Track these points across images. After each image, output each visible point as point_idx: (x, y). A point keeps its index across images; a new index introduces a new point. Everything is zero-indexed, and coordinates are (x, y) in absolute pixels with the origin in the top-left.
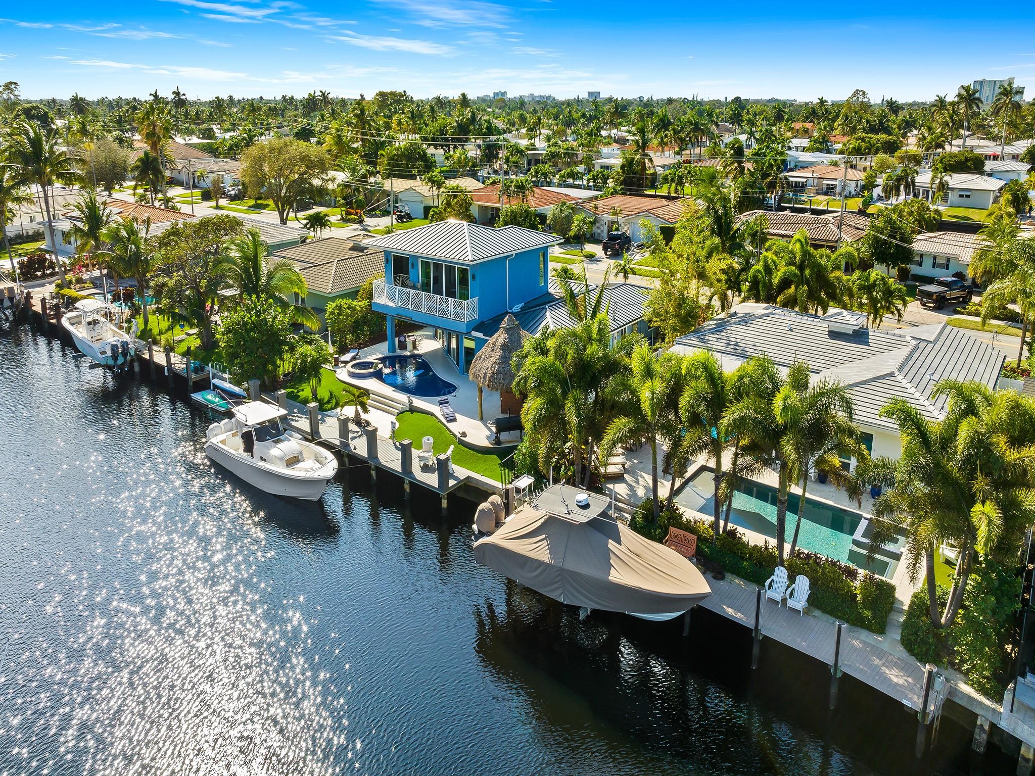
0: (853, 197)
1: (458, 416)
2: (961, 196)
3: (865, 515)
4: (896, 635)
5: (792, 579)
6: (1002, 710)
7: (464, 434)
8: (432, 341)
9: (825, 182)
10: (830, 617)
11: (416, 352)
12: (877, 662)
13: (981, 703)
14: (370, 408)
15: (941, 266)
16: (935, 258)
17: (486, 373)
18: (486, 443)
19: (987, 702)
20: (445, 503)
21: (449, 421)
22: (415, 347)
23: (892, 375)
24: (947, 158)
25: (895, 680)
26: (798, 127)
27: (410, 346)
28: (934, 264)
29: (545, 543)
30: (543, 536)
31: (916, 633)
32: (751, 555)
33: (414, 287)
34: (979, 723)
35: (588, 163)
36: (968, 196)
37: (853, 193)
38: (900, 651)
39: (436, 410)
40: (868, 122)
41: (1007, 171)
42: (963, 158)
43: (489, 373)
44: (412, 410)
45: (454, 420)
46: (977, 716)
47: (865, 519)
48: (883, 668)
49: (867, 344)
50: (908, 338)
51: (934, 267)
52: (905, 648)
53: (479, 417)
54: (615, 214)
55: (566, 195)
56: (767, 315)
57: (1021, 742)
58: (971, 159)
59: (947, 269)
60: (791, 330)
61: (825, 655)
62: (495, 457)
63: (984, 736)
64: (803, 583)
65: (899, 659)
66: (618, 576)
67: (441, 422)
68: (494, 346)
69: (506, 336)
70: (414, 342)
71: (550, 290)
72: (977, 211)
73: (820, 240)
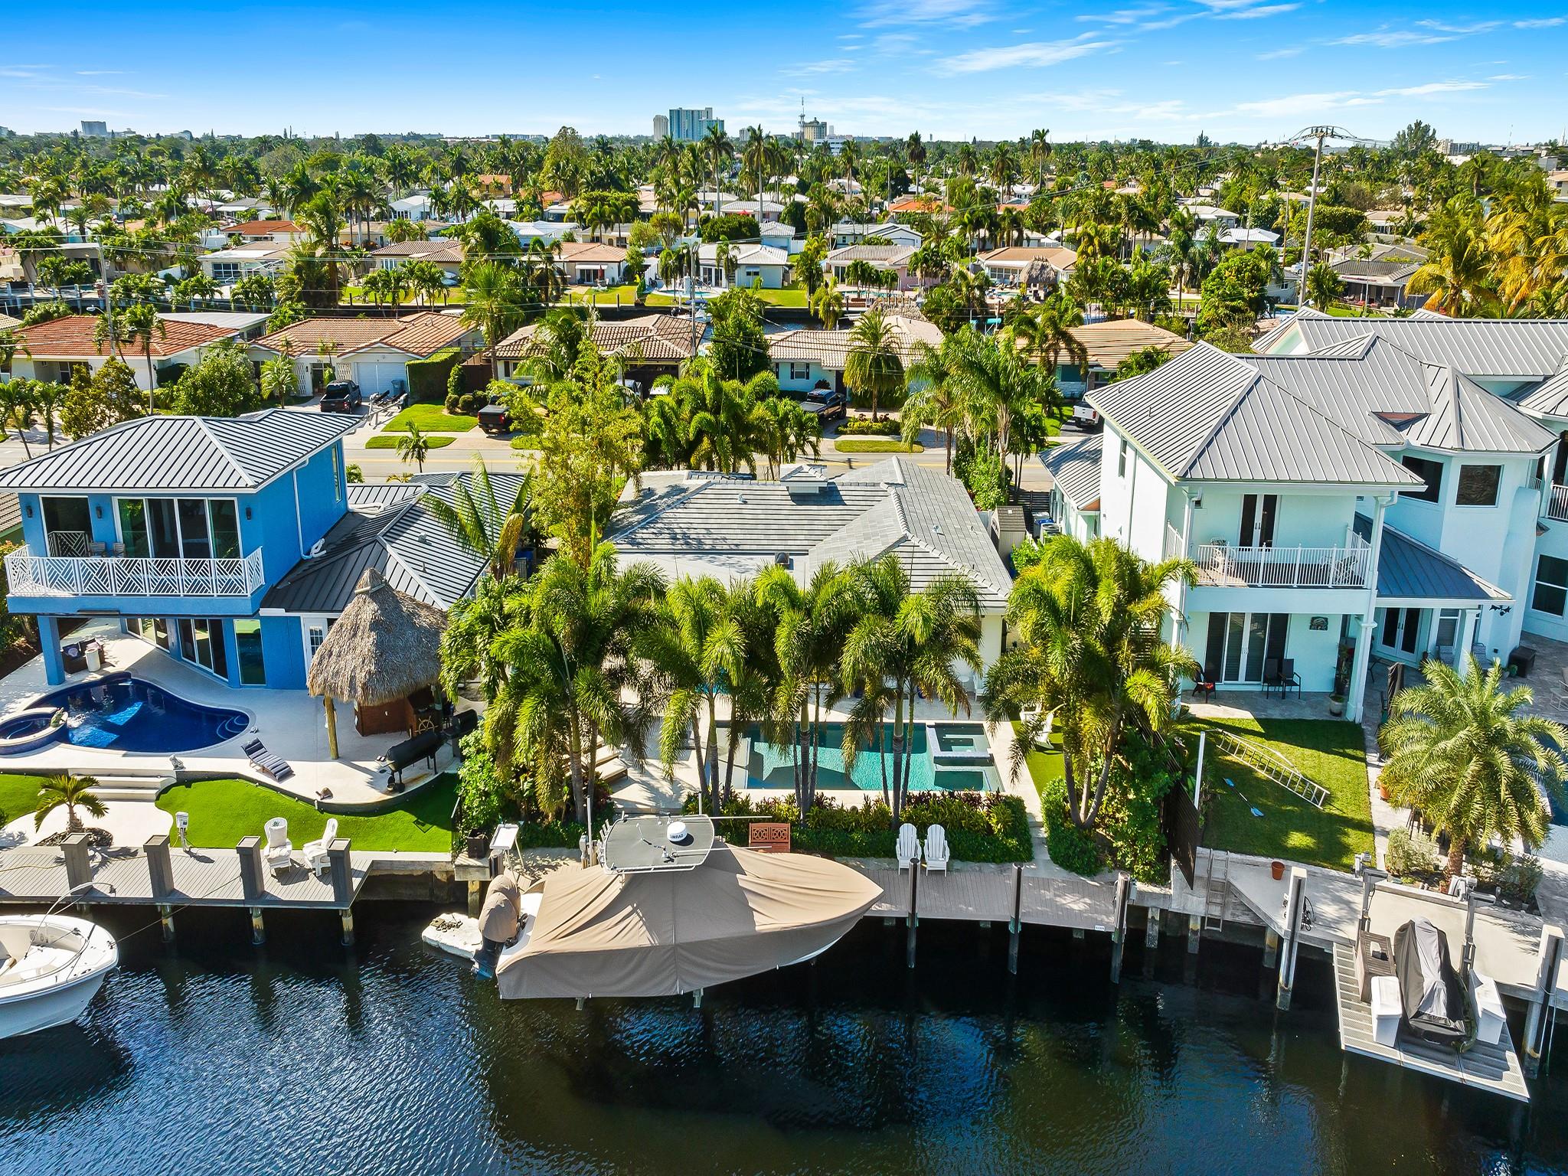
0: (618, 285)
1: (293, 765)
2: (749, 274)
3: (929, 722)
4: (1043, 855)
5: (922, 835)
6: (1171, 892)
7: (327, 793)
8: (128, 642)
9: (579, 267)
10: (972, 864)
11: (110, 670)
12: (1048, 895)
13: (1152, 894)
14: (107, 804)
15: (800, 375)
16: (792, 365)
17: (353, 678)
18: (375, 796)
19: (1157, 890)
20: (348, 923)
21: (282, 778)
22: (103, 662)
23: (905, 539)
24: (720, 224)
25: (1075, 907)
26: (487, 182)
27: (92, 661)
28: (792, 373)
29: (635, 918)
30: (629, 909)
31: (1072, 845)
32: (857, 822)
33: (108, 552)
34: (1150, 916)
35: (186, 261)
36: (756, 274)
37: (617, 279)
38: (1059, 873)
39: (243, 766)
40: (592, 173)
41: (776, 237)
42: (736, 223)
43: (361, 677)
44: (186, 780)
45: (288, 774)
46: (1146, 910)
47: (930, 727)
48: (1058, 899)
49: (841, 502)
50: (883, 487)
51: (792, 378)
52: (1061, 865)
53: (333, 755)
54: (325, 351)
55: (209, 326)
56: (705, 487)
57: (1188, 916)
58: (745, 225)
59: (808, 378)
60: (745, 503)
61: (1001, 911)
62: (401, 812)
63: (1157, 928)
64: (936, 834)
65: (1063, 882)
66: (768, 921)
67: (262, 784)
68: (355, 629)
69: (374, 606)
70: (101, 653)
71: (351, 506)
72: (770, 291)
73: (653, 359)
